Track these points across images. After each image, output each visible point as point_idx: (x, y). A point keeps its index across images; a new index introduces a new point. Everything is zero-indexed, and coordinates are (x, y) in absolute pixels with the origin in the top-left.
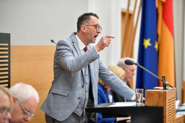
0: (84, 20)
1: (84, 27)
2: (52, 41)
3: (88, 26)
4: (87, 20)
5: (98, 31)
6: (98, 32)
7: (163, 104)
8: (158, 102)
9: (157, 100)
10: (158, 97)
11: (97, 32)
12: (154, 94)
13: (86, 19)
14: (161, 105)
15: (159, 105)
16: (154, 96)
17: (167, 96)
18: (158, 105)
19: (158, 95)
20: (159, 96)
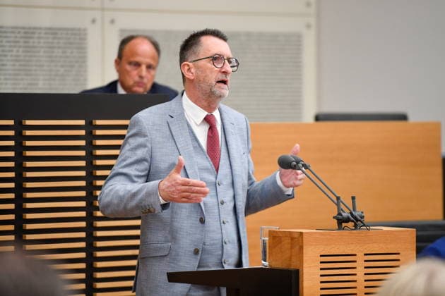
1: (188, 65)
5: (223, 70)
6: (224, 72)
7: (298, 262)
8: (290, 258)
9: (287, 254)
10: (290, 246)
11: (220, 71)
16: (282, 243)
17: (304, 242)
18: (290, 265)
19: (290, 241)
20: (291, 244)
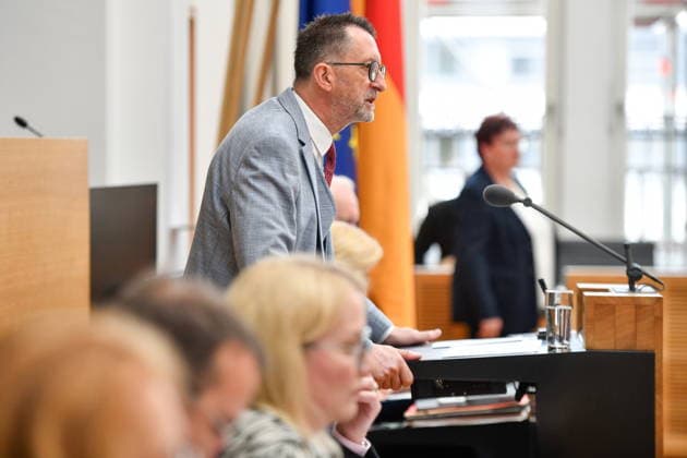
0: (322, 43)
1: (325, 69)
2: (21, 122)
3: (340, 67)
4: (336, 43)
6: (375, 88)
7: (651, 341)
8: (635, 335)
9: (629, 329)
10: (632, 318)
11: (370, 86)
12: (617, 308)
13: (331, 38)
14: (643, 344)
15: (638, 344)
16: (617, 314)
17: (664, 311)
18: (635, 345)
19: (633, 310)
20: (636, 315)
